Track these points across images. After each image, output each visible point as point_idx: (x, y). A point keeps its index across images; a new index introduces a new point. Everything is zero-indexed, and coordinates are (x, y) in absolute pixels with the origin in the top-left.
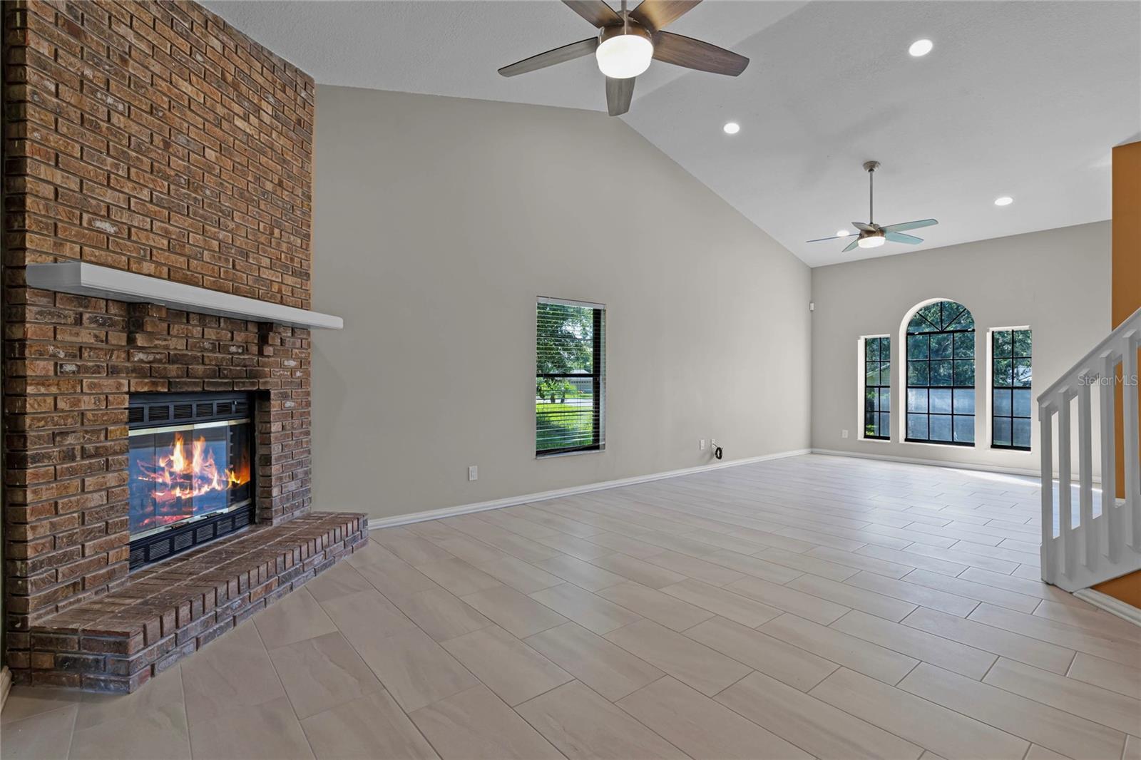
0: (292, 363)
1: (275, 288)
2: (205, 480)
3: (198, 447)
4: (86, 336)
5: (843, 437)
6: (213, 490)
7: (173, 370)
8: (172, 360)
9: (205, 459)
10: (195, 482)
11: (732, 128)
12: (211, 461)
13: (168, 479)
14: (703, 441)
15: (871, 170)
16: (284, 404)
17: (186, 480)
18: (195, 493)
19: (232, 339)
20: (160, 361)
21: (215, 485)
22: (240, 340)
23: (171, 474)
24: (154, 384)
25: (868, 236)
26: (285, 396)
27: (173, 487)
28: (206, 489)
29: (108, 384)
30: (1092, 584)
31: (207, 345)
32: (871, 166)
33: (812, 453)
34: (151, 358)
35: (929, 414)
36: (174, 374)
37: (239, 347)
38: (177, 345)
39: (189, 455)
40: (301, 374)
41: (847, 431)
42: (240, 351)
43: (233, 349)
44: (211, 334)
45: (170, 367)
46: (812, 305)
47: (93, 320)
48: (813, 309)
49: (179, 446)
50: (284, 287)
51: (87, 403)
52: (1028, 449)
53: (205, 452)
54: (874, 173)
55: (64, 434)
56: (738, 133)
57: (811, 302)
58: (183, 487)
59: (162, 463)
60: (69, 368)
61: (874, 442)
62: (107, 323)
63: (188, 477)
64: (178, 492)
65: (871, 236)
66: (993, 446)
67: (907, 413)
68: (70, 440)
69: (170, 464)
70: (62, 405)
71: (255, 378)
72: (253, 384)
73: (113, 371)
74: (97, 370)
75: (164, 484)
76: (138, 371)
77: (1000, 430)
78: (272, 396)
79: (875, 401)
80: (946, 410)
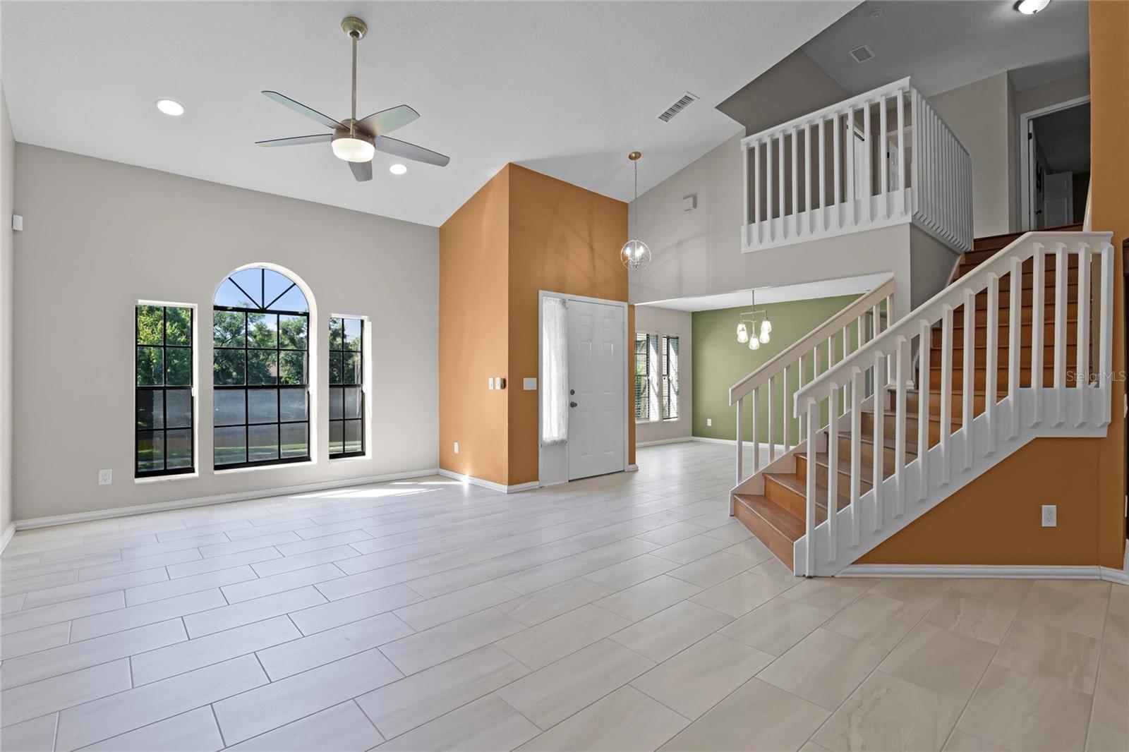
15: (355, 35)
30: (855, 560)
33: (17, 532)
35: (246, 425)
46: (19, 220)
52: (363, 453)
54: (360, 39)
57: (14, 214)
61: (163, 481)
66: (331, 457)
67: (214, 426)
79: (155, 412)
80: (268, 418)
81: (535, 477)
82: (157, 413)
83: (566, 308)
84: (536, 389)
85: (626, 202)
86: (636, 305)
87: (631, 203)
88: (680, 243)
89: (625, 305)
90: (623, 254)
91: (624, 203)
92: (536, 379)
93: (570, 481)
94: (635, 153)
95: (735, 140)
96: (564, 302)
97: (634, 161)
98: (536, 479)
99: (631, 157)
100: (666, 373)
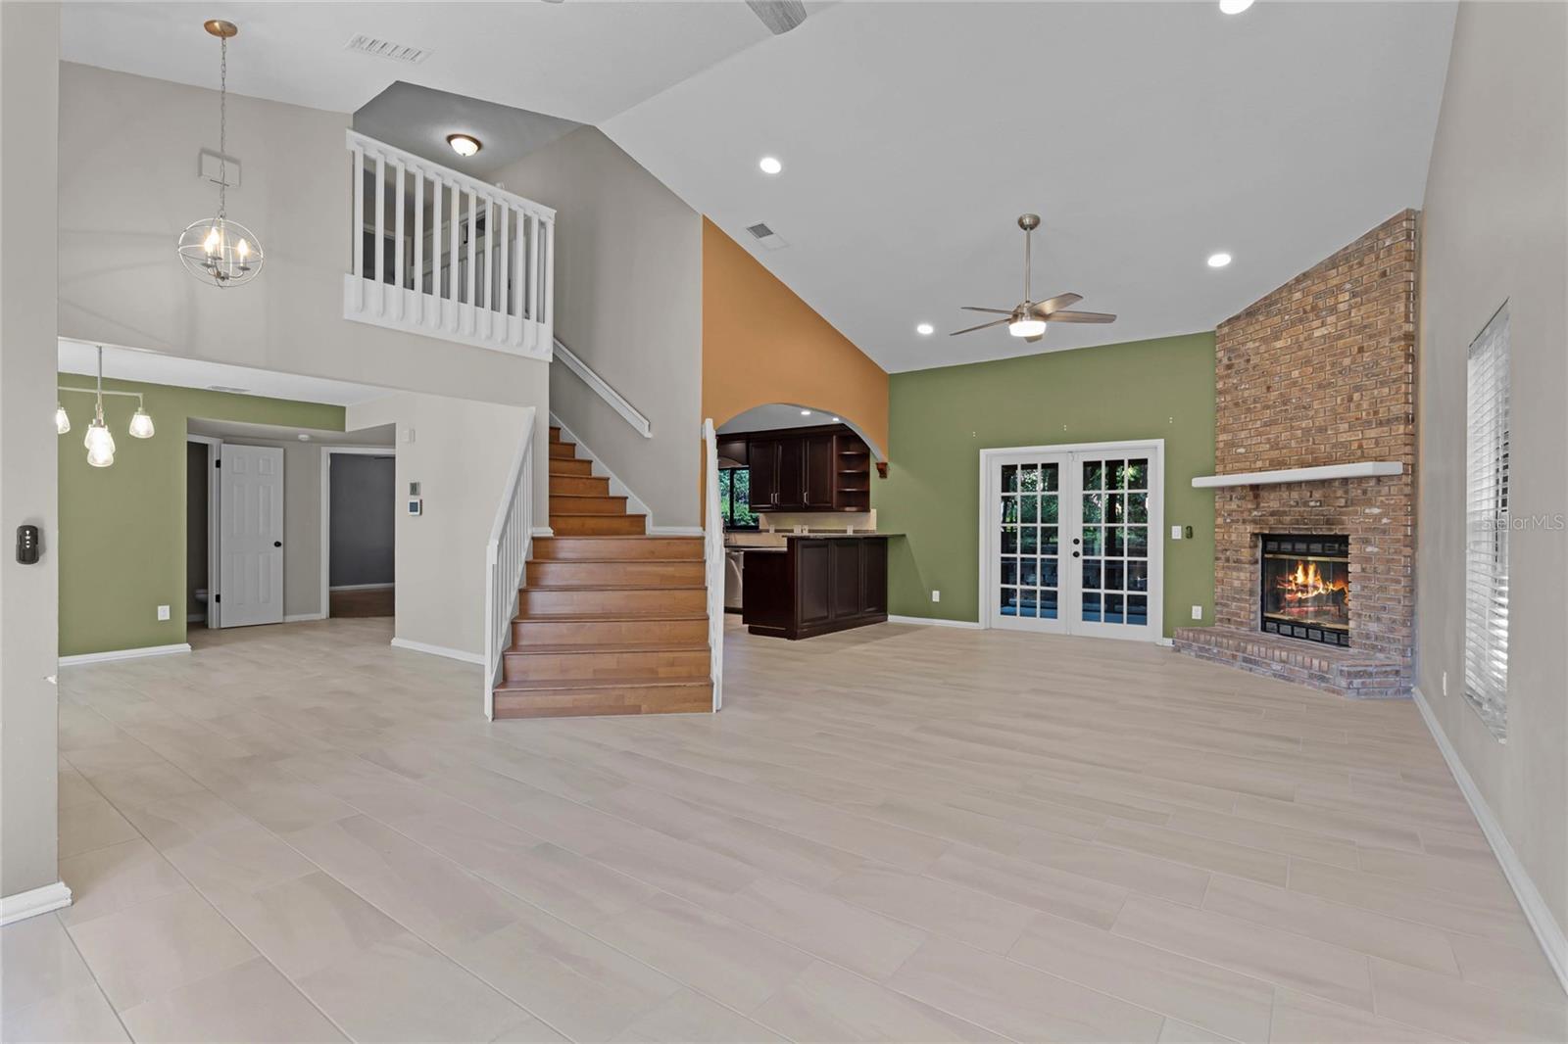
0: (1376, 511)
1: (1355, 446)
2: (1316, 588)
3: (1312, 569)
4: (1233, 506)
6: (1320, 593)
7: (1272, 520)
8: (1273, 514)
9: (1316, 576)
10: (1310, 589)
12: (1319, 577)
13: (1294, 588)
16: (1365, 548)
17: (1305, 588)
18: (1310, 595)
19: (1311, 496)
20: (1264, 515)
21: (1321, 591)
22: (1317, 496)
23: (1296, 584)
24: (1261, 528)
26: (1366, 542)
27: (1297, 592)
28: (1316, 593)
29: (1241, 527)
31: (1292, 503)
34: (1260, 514)
36: (1272, 522)
37: (1317, 502)
38: (1274, 505)
39: (1306, 573)
40: (1389, 521)
42: (1318, 504)
43: (1312, 504)
44: (1295, 495)
45: (1270, 518)
47: (1236, 497)
49: (1301, 568)
50: (1364, 442)
51: (1234, 537)
53: (1316, 572)
55: (1226, 550)
58: (1302, 592)
59: (1291, 578)
60: (1228, 520)
62: (1243, 498)
63: (1306, 586)
64: (1299, 595)
68: (1228, 553)
69: (1295, 578)
70: (1226, 537)
71: (1333, 524)
72: (1331, 530)
73: (1244, 522)
74: (1237, 521)
75: (1292, 590)
76: (1254, 522)
78: (1350, 541)
99: (210, 26)
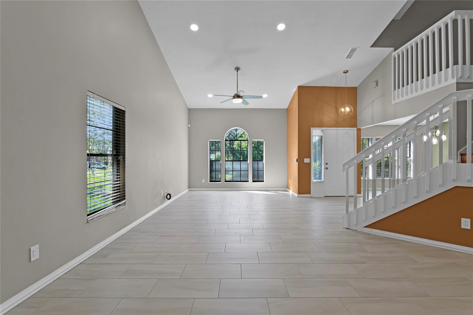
5: (203, 182)
11: (194, 27)
14: (162, 191)
15: (237, 71)
25: (237, 98)
30: (365, 226)
32: (237, 69)
33: (189, 191)
35: (233, 171)
41: (204, 180)
46: (189, 125)
48: (189, 127)
52: (263, 181)
54: (238, 72)
56: (196, 32)
57: (189, 124)
61: (215, 183)
65: (239, 98)
66: (253, 181)
67: (225, 171)
77: (254, 175)
79: (213, 167)
80: (238, 169)
81: (309, 193)
82: (214, 167)
83: (323, 133)
84: (309, 162)
85: (356, 86)
86: (361, 128)
87: (358, 86)
88: (373, 102)
89: (355, 129)
90: (340, 111)
91: (355, 87)
92: (310, 159)
93: (325, 196)
94: (346, 71)
95: (390, 54)
96: (322, 131)
97: (345, 74)
98: (310, 194)
99: (344, 73)
100: (409, 156)
